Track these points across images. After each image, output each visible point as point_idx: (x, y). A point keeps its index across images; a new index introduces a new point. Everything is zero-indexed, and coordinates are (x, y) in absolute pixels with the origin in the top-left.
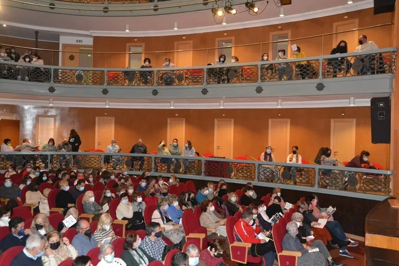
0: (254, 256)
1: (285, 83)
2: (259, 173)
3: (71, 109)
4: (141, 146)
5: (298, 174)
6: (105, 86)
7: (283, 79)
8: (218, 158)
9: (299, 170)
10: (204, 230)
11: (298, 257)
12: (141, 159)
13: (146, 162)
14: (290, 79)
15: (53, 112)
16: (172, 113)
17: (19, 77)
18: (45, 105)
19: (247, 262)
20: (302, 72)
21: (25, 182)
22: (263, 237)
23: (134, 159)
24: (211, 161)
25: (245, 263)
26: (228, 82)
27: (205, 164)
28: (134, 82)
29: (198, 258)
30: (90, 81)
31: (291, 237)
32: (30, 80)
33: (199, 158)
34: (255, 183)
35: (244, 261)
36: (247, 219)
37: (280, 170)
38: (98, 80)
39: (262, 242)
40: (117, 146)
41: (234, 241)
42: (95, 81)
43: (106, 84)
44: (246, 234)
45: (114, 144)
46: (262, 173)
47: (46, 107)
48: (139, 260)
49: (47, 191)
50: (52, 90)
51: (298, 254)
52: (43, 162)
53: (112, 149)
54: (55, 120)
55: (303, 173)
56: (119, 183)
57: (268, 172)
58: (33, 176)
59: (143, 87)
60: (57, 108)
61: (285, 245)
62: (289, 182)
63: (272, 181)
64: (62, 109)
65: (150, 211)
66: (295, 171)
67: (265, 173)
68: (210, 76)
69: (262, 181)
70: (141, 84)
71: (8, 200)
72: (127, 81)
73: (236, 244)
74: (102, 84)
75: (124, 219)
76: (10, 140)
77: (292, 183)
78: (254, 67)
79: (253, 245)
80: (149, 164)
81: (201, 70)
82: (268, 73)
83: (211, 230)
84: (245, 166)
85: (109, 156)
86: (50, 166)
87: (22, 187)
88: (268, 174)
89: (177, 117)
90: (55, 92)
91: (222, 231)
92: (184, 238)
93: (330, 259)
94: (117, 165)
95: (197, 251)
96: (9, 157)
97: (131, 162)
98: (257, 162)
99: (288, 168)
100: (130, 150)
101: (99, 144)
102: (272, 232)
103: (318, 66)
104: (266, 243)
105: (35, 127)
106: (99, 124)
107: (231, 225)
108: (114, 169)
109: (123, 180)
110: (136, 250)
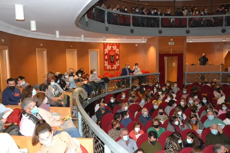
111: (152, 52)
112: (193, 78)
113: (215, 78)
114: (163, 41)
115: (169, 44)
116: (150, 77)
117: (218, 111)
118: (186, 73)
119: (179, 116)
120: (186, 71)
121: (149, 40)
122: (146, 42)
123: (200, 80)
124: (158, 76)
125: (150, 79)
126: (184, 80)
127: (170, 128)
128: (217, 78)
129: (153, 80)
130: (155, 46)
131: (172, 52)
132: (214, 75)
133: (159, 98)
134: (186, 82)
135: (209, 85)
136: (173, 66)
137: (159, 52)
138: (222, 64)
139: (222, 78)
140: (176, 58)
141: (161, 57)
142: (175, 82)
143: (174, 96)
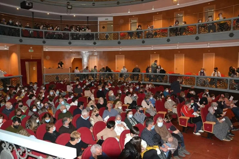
0: (191, 123)
1: (211, 34)
2: (197, 82)
3: (104, 52)
4: (137, 69)
6: (119, 40)
7: (210, 32)
8: (176, 74)
9: (219, 80)
10: (166, 110)
11: (214, 125)
12: (138, 75)
13: (140, 77)
14: (215, 31)
15: (96, 54)
16: (152, 52)
17: (81, 38)
19: (187, 126)
20: (221, 28)
22: (196, 114)
23: (134, 75)
24: (172, 76)
25: (186, 126)
26: (181, 35)
27: (169, 77)
28: (133, 37)
30: (112, 38)
31: (211, 114)
32: (85, 40)
34: (195, 87)
36: (187, 105)
37: (208, 80)
38: (116, 37)
39: (195, 117)
40: (126, 69)
41: (181, 115)
42: (114, 38)
43: (119, 39)
44: (187, 112)
45: (124, 68)
46: (199, 82)
47: (93, 52)
48: (132, 123)
49: (93, 91)
50: (95, 43)
51: (214, 123)
52: (92, 77)
53: (124, 70)
54: (97, 57)
55: (221, 81)
57: (202, 81)
59: (137, 39)
60: (98, 52)
61: (207, 119)
62: (213, 86)
63: (204, 86)
64: (100, 52)
65: (140, 101)
66: (217, 80)
67: (200, 82)
68: (171, 33)
69: (198, 86)
70: (137, 38)
71: (78, 94)
72: (130, 37)
73: (182, 117)
74: (118, 39)
75: (128, 104)
77: (215, 87)
78: (194, 26)
79: (190, 118)
80: (142, 77)
81: (166, 30)
82: (202, 29)
83: (170, 110)
84: (190, 78)
85: (122, 74)
87: (83, 88)
88: (202, 82)
89: (155, 54)
90: (96, 44)
91: (175, 111)
93: (232, 126)
94: (126, 78)
96: (78, 75)
98: (196, 76)
99: (212, 79)
100: (132, 71)
101: (117, 68)
103: (230, 24)
104: (197, 117)
105: (88, 61)
106: (117, 58)
107: (179, 108)
108: (125, 80)
109: (128, 86)
110: (131, 118)
111: (14, 58)
112: (50, 79)
113: (66, 78)
114: (24, 48)
115: (29, 51)
116: (14, 79)
117: (67, 98)
118: (44, 75)
119: (38, 106)
120: (45, 74)
121: (10, 47)
122: (8, 49)
123: (56, 80)
124: (21, 78)
125: (13, 81)
126: (43, 80)
128: (68, 78)
129: (16, 81)
130: (16, 53)
131: (32, 57)
132: (65, 76)
134: (45, 82)
135: (62, 83)
136: (34, 69)
137: (21, 57)
138: (70, 67)
139: (71, 77)
140: (36, 63)
141: (22, 62)
143: (35, 92)
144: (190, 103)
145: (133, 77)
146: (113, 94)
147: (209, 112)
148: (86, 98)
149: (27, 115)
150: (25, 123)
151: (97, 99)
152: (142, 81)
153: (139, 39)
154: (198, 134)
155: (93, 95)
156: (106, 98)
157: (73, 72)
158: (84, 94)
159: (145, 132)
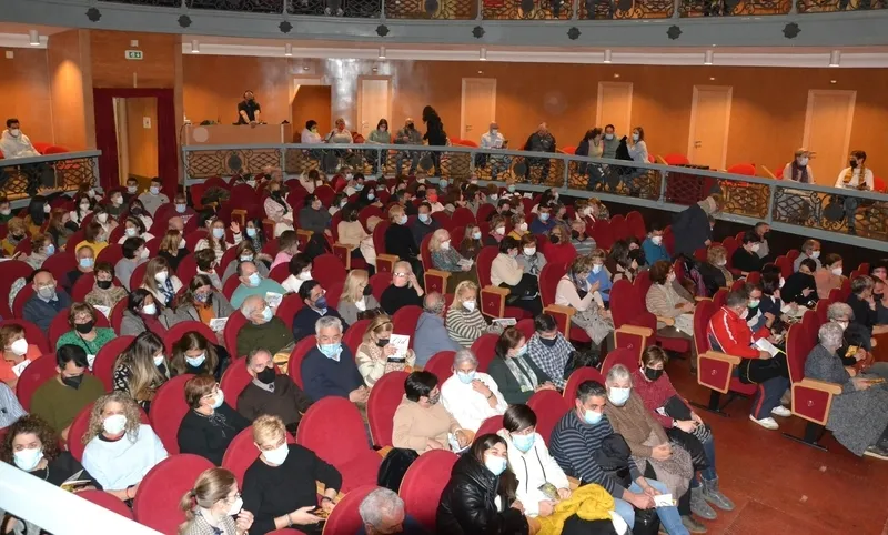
0: (744, 381)
1: (852, 15)
2: (776, 204)
3: (417, 63)
4: (544, 137)
5: (859, 214)
6: (478, 21)
7: (848, 8)
8: (694, 167)
9: (865, 204)
10: (650, 321)
11: (834, 395)
12: (545, 162)
13: (552, 169)
14: (866, 6)
15: (386, 70)
16: (606, 72)
17: (328, 9)
18: (372, 57)
19: (729, 391)
21: (337, 204)
22: (765, 347)
23: (531, 162)
24: (680, 174)
25: (725, 391)
26: (726, 12)
27: (667, 179)
28: (533, 12)
29: (627, 390)
30: (451, 12)
31: (826, 353)
32: (345, 15)
33: (656, 167)
35: (723, 389)
36: (736, 308)
37: (821, 202)
38: (465, 9)
39: (763, 357)
40: (500, 135)
42: (460, 12)
43: (479, 16)
44: (732, 338)
45: (494, 131)
46: (783, 205)
47: (373, 61)
48: (521, 377)
49: (373, 222)
50: (382, 31)
51: (834, 390)
52: (369, 162)
53: (490, 140)
54: (389, 83)
55: (873, 211)
56: (499, 210)
57: (796, 203)
58: (350, 191)
59: (551, 21)
60: (393, 62)
61: (810, 368)
62: (839, 226)
64: (399, 64)
65: (552, 277)
66: (855, 205)
67: (788, 205)
68: (687, 1)
69: (779, 220)
70: (549, 17)
71: (312, 232)
72: (520, 11)
73: (711, 354)
74: (473, 17)
75: (503, 285)
76: (315, 123)
77: (845, 229)
79: (744, 361)
80: (559, 173)
83: (664, 320)
84: (748, 189)
85: (485, 155)
86: (381, 168)
87: (333, 211)
88: (796, 207)
89: (616, 80)
90: (389, 35)
91: (685, 325)
92: (611, 333)
94: (499, 171)
95: (627, 377)
96: (314, 153)
97: (524, 168)
98: (773, 182)
99: (838, 199)
101: (468, 128)
102: (787, 336)
104: (771, 360)
105: (355, 94)
106: (468, 90)
107: (704, 316)
108: (494, 178)
109: (506, 207)
110: (515, 360)
111: (70, 81)
112: (205, 164)
113: (269, 162)
114: (104, 45)
115: (127, 56)
116: (68, 167)
118: (184, 149)
119: (160, 286)
120: (185, 147)
121: (53, 39)
122: (44, 46)
123: (229, 171)
124: (96, 160)
125: (67, 172)
126: (180, 168)
127: (132, 326)
128: (274, 162)
129: (77, 173)
130: (76, 62)
131: (138, 82)
132: (264, 153)
133: (97, 233)
134: (187, 176)
135: (252, 183)
136: (145, 126)
137: (95, 81)
138: (285, 121)
139: (287, 162)
140: (152, 101)
141: (100, 99)
142: (155, 179)
144: (746, 301)
145: (528, 170)
146: (446, 245)
147: (817, 341)
148: (343, 250)
149: (117, 332)
150: (113, 367)
151: (384, 257)
152: (559, 184)
153: (559, 22)
154: (768, 423)
155: (371, 241)
156: (420, 257)
157: (297, 139)
158: (336, 236)
159: (569, 428)
